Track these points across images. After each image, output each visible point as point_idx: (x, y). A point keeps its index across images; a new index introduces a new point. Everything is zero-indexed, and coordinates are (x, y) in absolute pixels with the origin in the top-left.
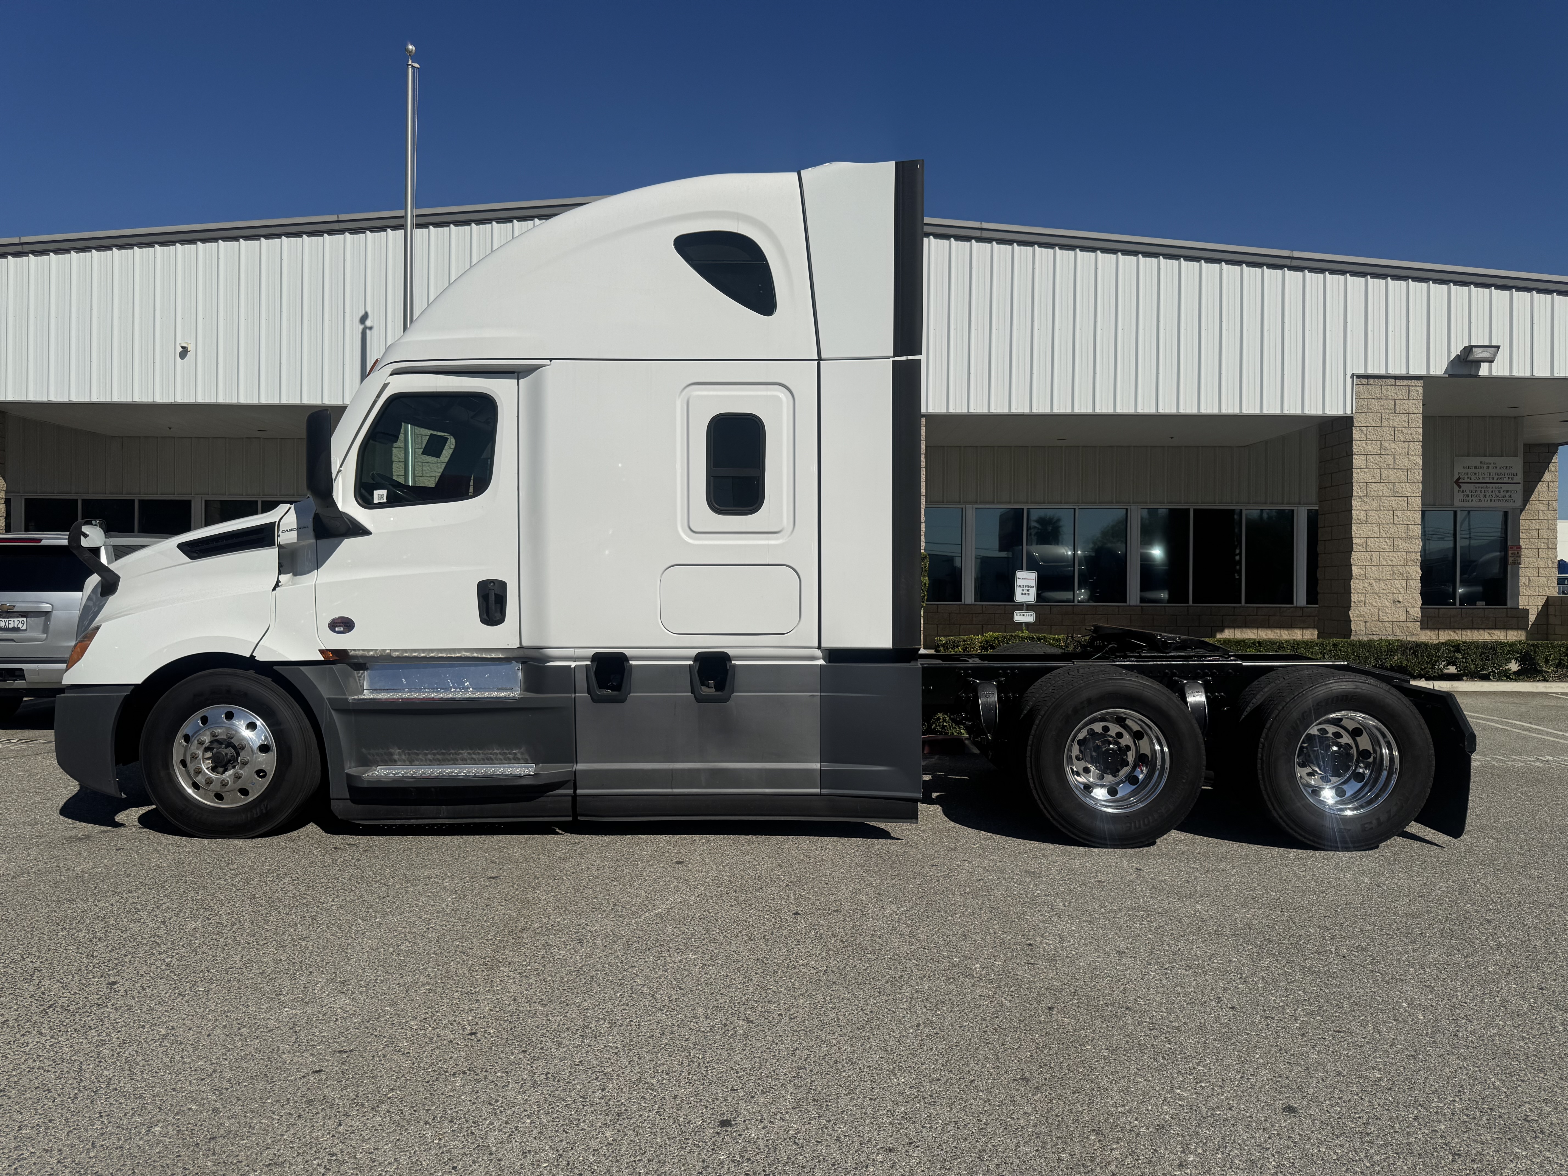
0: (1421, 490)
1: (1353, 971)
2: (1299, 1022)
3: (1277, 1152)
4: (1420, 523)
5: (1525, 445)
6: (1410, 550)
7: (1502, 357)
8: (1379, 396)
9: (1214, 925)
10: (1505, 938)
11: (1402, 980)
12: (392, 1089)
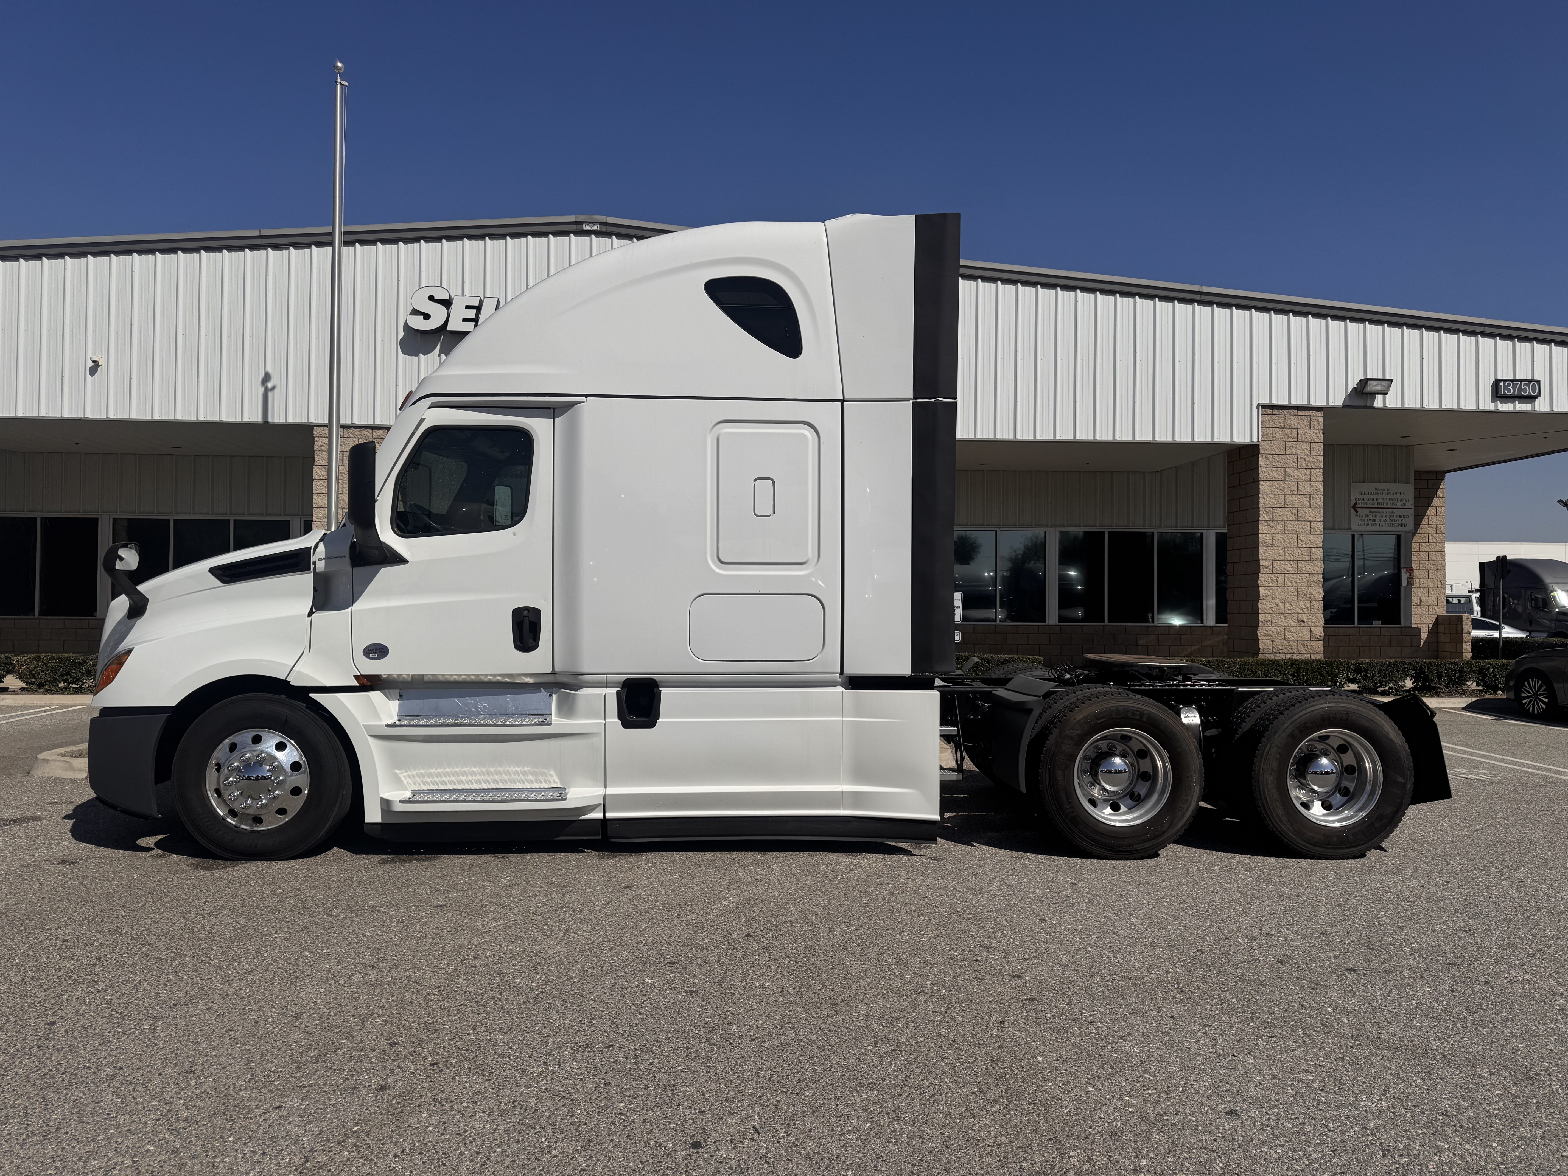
0: (1322, 515)
1: (1281, 978)
2: (1234, 1029)
3: (1223, 1154)
4: (1321, 546)
5: (1415, 472)
6: (1313, 572)
7: (1395, 389)
8: (1283, 425)
9: (1149, 937)
10: (1417, 943)
11: (1326, 986)
12: (357, 1123)
